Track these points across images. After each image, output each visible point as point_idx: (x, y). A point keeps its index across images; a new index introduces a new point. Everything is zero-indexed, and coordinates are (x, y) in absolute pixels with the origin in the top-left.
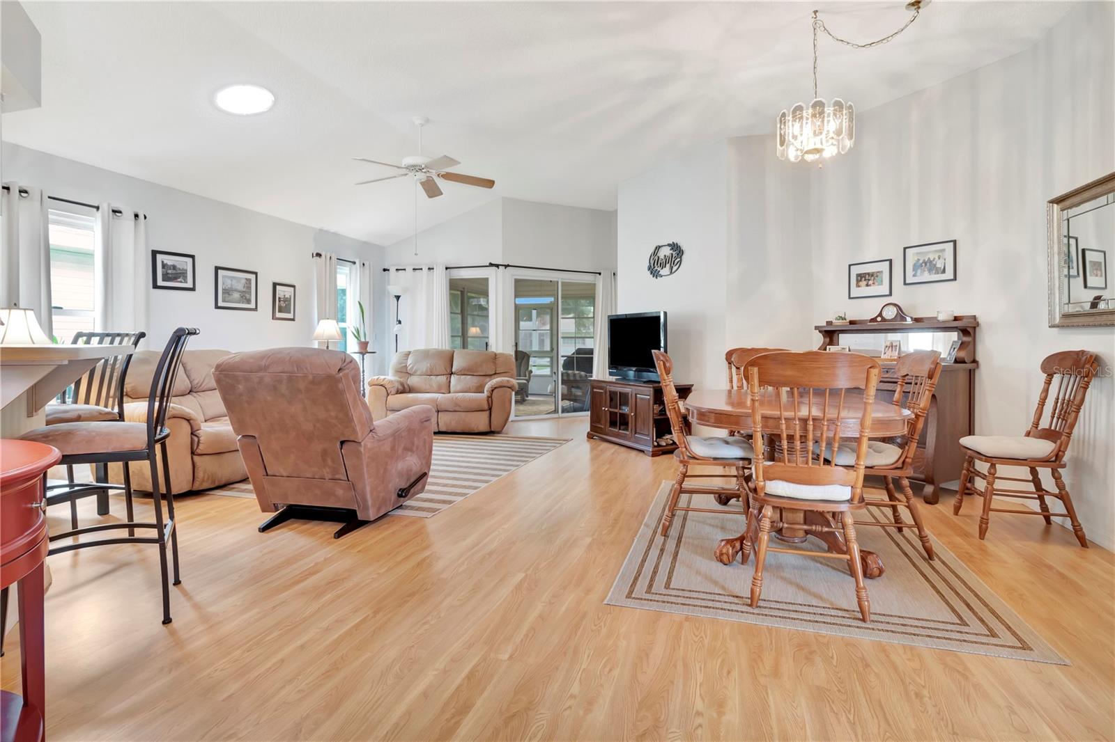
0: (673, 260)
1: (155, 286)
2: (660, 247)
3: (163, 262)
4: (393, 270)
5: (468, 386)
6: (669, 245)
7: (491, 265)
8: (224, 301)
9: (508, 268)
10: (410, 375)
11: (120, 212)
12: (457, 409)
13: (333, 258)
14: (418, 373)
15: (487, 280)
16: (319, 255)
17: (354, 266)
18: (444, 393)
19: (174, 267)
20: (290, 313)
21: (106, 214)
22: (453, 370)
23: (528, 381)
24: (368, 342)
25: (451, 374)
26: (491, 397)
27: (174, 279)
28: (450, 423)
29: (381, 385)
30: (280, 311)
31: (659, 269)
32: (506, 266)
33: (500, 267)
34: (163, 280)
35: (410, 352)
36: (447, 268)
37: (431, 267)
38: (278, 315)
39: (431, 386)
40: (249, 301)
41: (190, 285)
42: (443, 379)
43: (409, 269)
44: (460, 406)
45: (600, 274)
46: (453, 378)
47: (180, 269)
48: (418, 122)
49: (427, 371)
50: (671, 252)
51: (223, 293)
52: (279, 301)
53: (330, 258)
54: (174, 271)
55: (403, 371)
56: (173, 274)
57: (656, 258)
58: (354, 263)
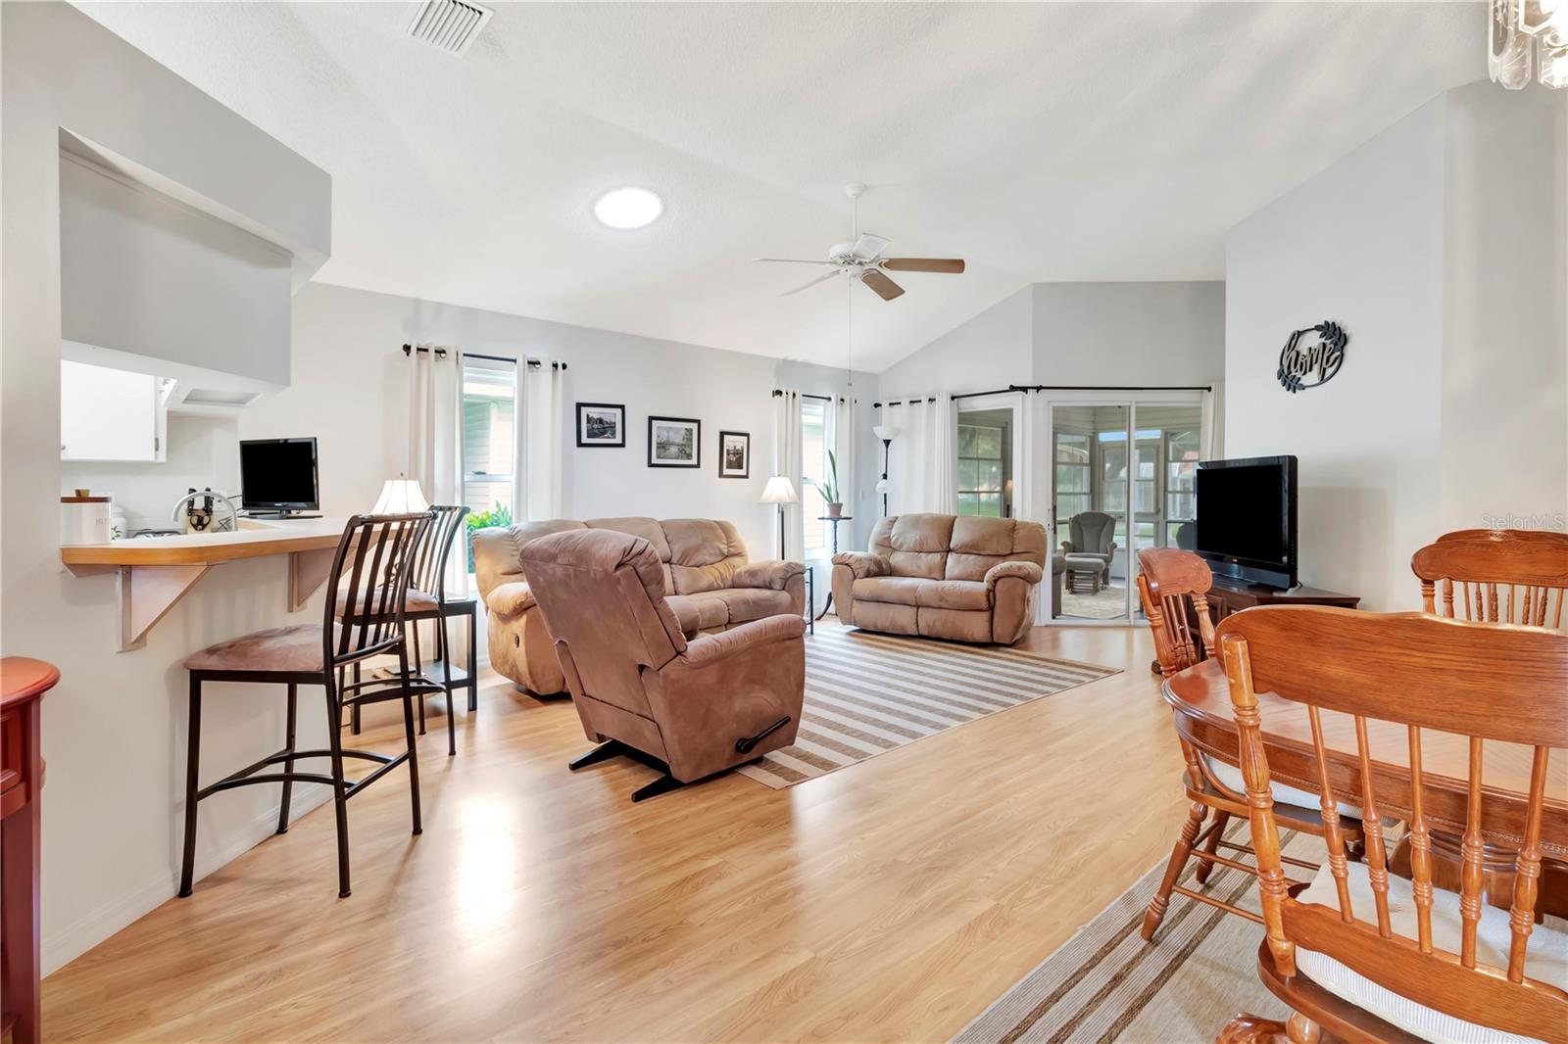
0: (1326, 355)
1: (580, 444)
2: (1300, 334)
3: (588, 416)
4: (885, 405)
5: (969, 570)
6: (1318, 328)
7: (1013, 388)
8: (659, 457)
9: (1041, 391)
10: (895, 550)
11: (539, 363)
12: (943, 604)
13: (797, 395)
14: (904, 548)
15: (1010, 411)
16: (779, 393)
17: (829, 403)
18: (935, 579)
19: (601, 421)
20: (742, 468)
21: (522, 367)
22: (952, 546)
23: (1108, 561)
24: (841, 505)
25: (948, 552)
26: (994, 591)
27: (601, 433)
28: (934, 623)
29: (847, 564)
30: (729, 467)
31: (1299, 375)
32: (1039, 389)
33: (1029, 390)
34: (589, 437)
35: (897, 518)
36: (953, 398)
37: (932, 397)
38: (726, 471)
39: (918, 567)
40: (689, 456)
41: (618, 440)
42: (936, 558)
43: (905, 402)
44: (947, 601)
45: (1209, 389)
46: (951, 559)
47: (607, 423)
48: (850, 191)
49: (915, 546)
50: (1323, 340)
51: (658, 448)
52: (728, 454)
53: (794, 395)
54: (600, 426)
55: (886, 544)
56: (601, 428)
57: (1293, 355)
58: (829, 399)
